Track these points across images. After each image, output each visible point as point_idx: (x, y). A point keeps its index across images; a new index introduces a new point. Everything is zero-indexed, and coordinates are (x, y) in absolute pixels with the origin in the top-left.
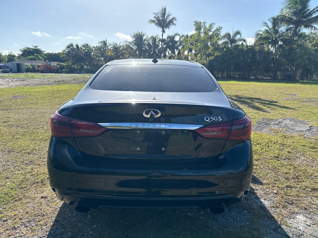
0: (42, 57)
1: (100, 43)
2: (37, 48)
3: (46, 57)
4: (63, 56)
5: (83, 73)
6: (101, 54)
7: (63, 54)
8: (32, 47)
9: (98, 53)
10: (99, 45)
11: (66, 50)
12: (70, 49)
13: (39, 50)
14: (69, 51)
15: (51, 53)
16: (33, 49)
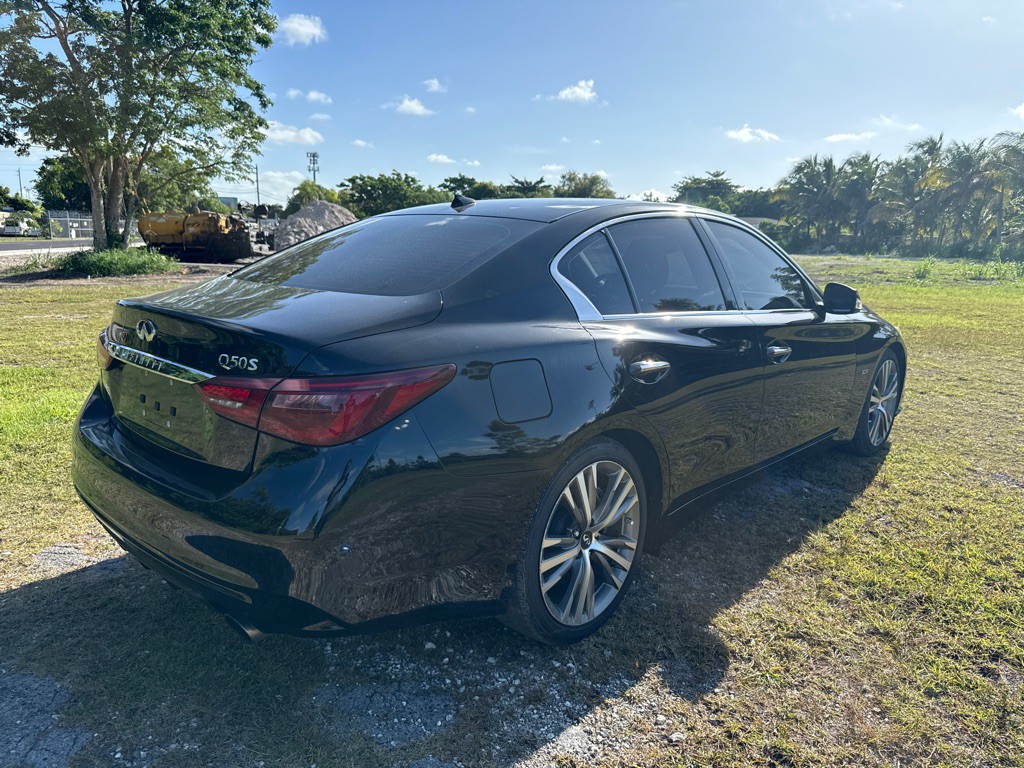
0: (728, 203)
1: (916, 148)
2: (719, 178)
3: (738, 203)
4: (777, 198)
5: (831, 252)
6: (904, 189)
7: (779, 191)
8: (705, 177)
9: (894, 186)
10: (910, 156)
11: (789, 180)
12: (805, 174)
13: (723, 184)
14: (800, 182)
15: (754, 190)
16: (710, 183)
